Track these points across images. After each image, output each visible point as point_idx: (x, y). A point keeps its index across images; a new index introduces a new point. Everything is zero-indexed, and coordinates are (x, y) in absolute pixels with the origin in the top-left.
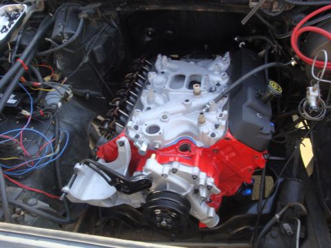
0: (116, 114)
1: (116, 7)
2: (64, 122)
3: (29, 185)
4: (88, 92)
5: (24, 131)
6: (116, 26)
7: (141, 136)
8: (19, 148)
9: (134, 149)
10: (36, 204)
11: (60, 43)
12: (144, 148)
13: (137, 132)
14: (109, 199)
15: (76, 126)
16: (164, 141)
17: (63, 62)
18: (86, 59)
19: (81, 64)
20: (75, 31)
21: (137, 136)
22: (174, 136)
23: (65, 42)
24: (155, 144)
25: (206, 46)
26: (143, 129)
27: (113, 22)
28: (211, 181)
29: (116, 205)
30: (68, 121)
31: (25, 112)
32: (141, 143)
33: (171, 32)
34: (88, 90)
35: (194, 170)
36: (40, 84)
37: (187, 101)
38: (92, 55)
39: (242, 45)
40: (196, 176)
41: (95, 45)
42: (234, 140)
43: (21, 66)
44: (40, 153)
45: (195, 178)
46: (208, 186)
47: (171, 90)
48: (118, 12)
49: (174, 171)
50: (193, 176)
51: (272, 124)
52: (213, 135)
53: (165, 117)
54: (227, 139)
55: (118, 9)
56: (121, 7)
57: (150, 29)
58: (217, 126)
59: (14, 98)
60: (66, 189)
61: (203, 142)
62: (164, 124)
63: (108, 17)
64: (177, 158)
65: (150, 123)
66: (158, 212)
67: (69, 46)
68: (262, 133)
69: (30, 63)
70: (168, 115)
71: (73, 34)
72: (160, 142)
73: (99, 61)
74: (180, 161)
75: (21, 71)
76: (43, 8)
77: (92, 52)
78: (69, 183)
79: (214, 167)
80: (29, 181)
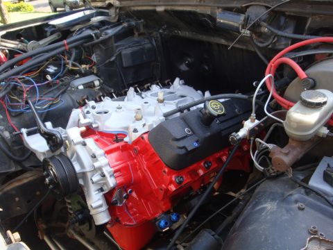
1: (159, 29)
2: (70, 96)
3: (14, 122)
5: (34, 87)
7: (91, 113)
10: (2, 131)
11: (98, 38)
12: (83, 121)
14: (44, 154)
16: (104, 126)
18: (113, 59)
19: (108, 61)
21: (88, 113)
23: (101, 38)
24: (96, 123)
26: (97, 110)
27: (154, 42)
28: (107, 170)
30: (73, 97)
31: (49, 77)
32: (85, 118)
35: (99, 151)
37: (146, 103)
38: (120, 56)
40: (95, 157)
42: (147, 140)
43: (64, 45)
45: (93, 157)
46: (102, 173)
48: (160, 33)
50: (93, 154)
52: (135, 131)
53: (119, 108)
54: (143, 138)
55: (161, 31)
56: (163, 29)
57: (189, 59)
58: (144, 125)
59: (55, 70)
60: (24, 131)
61: (129, 137)
62: (114, 112)
69: (72, 48)
70: (123, 108)
72: (100, 124)
73: (124, 65)
74: (97, 140)
75: (63, 49)
76: (116, 20)
77: (120, 54)
78: (30, 129)
79: (128, 166)
80: (16, 119)
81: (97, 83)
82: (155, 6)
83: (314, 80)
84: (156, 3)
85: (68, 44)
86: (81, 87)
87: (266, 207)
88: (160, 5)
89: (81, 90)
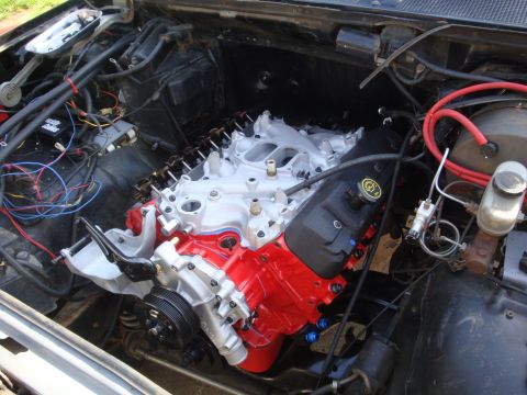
0: (163, 175)
1: (217, 35)
2: (105, 171)
3: (32, 236)
4: (157, 141)
5: (46, 169)
6: (213, 59)
7: (174, 210)
8: (35, 187)
9: (159, 225)
10: (26, 259)
11: (126, 68)
12: (169, 227)
13: (171, 204)
14: (112, 282)
15: (119, 179)
16: (200, 227)
17: (128, 93)
18: (156, 96)
19: (148, 101)
20: (147, 55)
21: (168, 210)
22: (220, 223)
23: (132, 67)
24: (187, 226)
25: (345, 114)
26: (180, 202)
27: (211, 54)
28: (238, 297)
29: (124, 293)
30: (110, 171)
31: (59, 146)
32: (168, 220)
33: (296, 83)
34: (158, 139)
35: (218, 274)
36: (85, 114)
37: (252, 180)
38: (166, 91)
39: (388, 122)
40: (217, 284)
41: (173, 80)
42: (286, 248)
43: (70, 87)
44: (57, 200)
45: (214, 284)
46: (232, 302)
47: (244, 161)
48: (220, 41)
49: (191, 267)
50: (213, 281)
51: (353, 243)
52: (261, 234)
53: (214, 194)
54: (278, 245)
55: (220, 37)
56: (224, 35)
57: (267, 73)
58: (271, 223)
59: (58, 126)
60: (66, 252)
61: (250, 240)
62: (209, 202)
63: (204, 45)
64: (203, 252)
65: (192, 198)
66: (155, 314)
67: (136, 73)
68: (326, 250)
69: (83, 87)
70: (220, 193)
71: (143, 60)
72: (194, 225)
73: (175, 102)
74: (205, 256)
75: (70, 93)
76: (130, 19)
77: (166, 88)
78: (73, 247)
79: (257, 281)
80: (33, 230)
81: (132, 134)
82: (219, 9)
83: (496, 146)
84: (219, 6)
85: (76, 82)
86: (111, 148)
87: (470, 321)
88: (227, 9)
89: (113, 152)
